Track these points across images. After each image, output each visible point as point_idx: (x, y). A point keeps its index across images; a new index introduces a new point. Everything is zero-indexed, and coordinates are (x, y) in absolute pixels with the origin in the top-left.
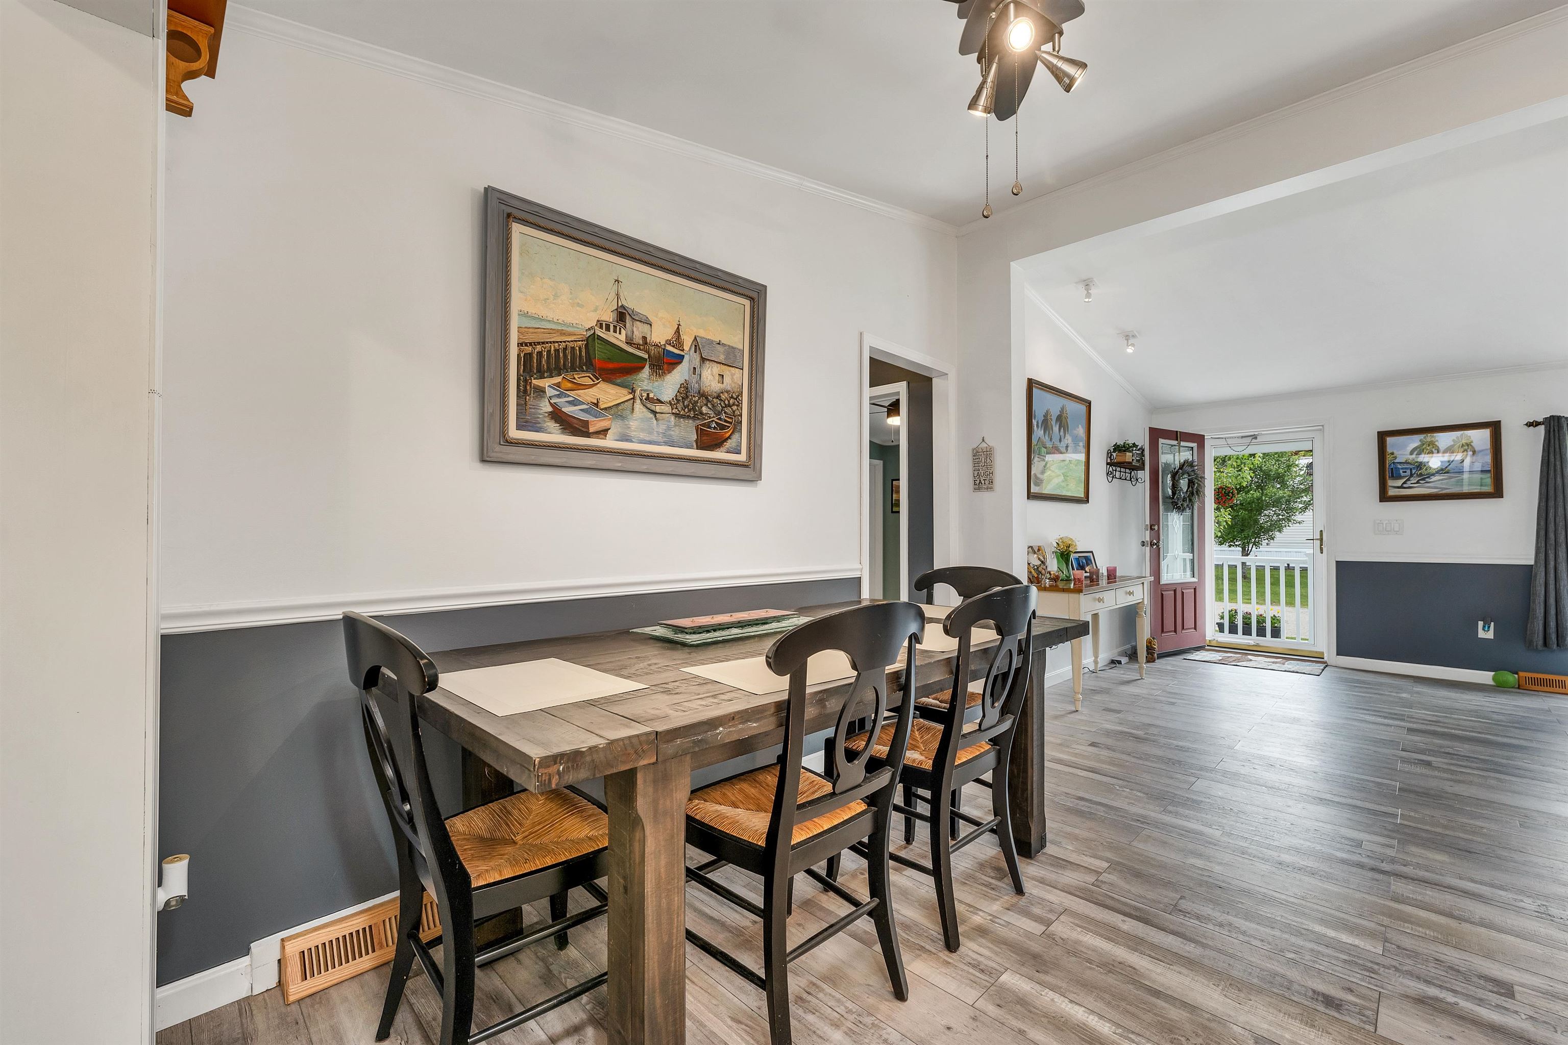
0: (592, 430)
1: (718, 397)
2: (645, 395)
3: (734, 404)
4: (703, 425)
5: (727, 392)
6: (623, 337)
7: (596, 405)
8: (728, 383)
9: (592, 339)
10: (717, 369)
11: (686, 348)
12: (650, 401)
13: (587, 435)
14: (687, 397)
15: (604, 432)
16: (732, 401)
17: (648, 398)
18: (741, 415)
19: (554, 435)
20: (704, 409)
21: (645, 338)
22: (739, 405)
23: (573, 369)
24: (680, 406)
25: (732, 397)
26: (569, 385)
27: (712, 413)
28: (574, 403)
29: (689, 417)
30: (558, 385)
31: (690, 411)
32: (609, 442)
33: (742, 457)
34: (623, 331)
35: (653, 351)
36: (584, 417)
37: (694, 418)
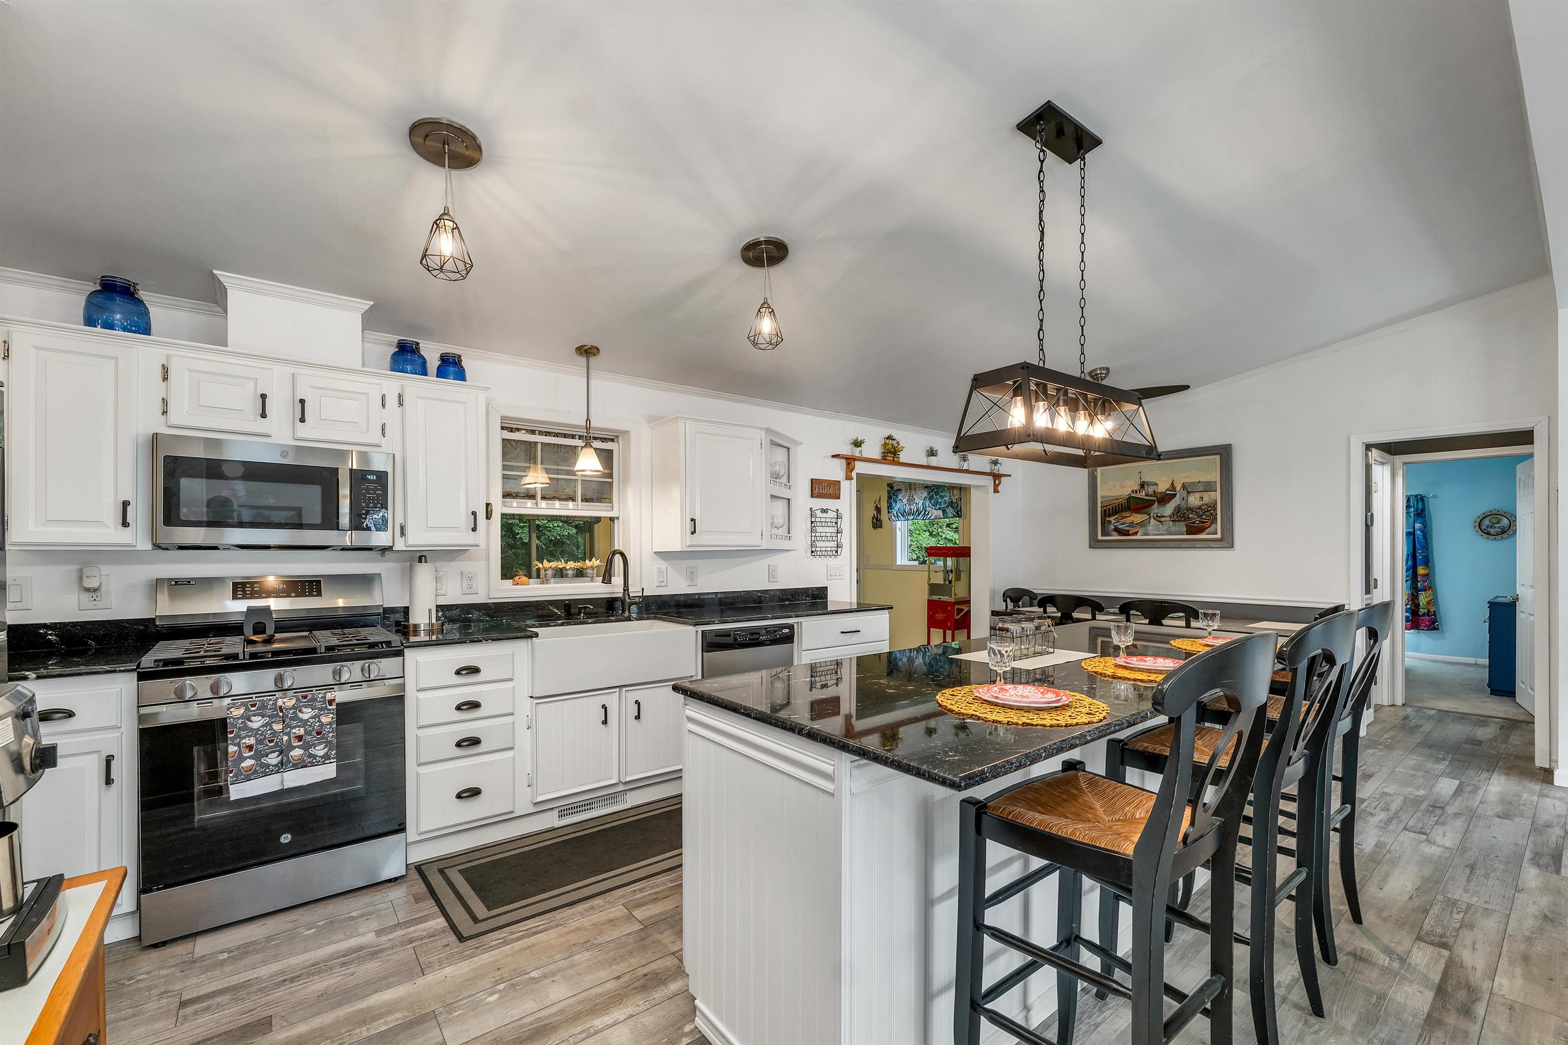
0: (1130, 533)
1: (1200, 508)
2: (1155, 515)
3: (1211, 510)
4: (1191, 523)
5: (1206, 505)
6: (1144, 494)
7: (1133, 523)
8: (1206, 499)
9: (1130, 498)
10: (1198, 495)
11: (1178, 489)
12: (1158, 518)
13: (1129, 535)
14: (1179, 512)
15: (1136, 533)
16: (1209, 509)
17: (1157, 516)
18: (1216, 515)
19: (1116, 537)
20: (1190, 516)
21: (1154, 492)
22: (1215, 509)
23: (1122, 511)
24: (1175, 517)
25: (1210, 506)
26: (1121, 518)
27: (1196, 517)
28: (1122, 524)
29: (1181, 521)
30: (1116, 518)
31: (1181, 518)
32: (1138, 537)
33: (1219, 536)
34: (1144, 492)
35: (1159, 496)
36: (1127, 529)
37: (1184, 521)
